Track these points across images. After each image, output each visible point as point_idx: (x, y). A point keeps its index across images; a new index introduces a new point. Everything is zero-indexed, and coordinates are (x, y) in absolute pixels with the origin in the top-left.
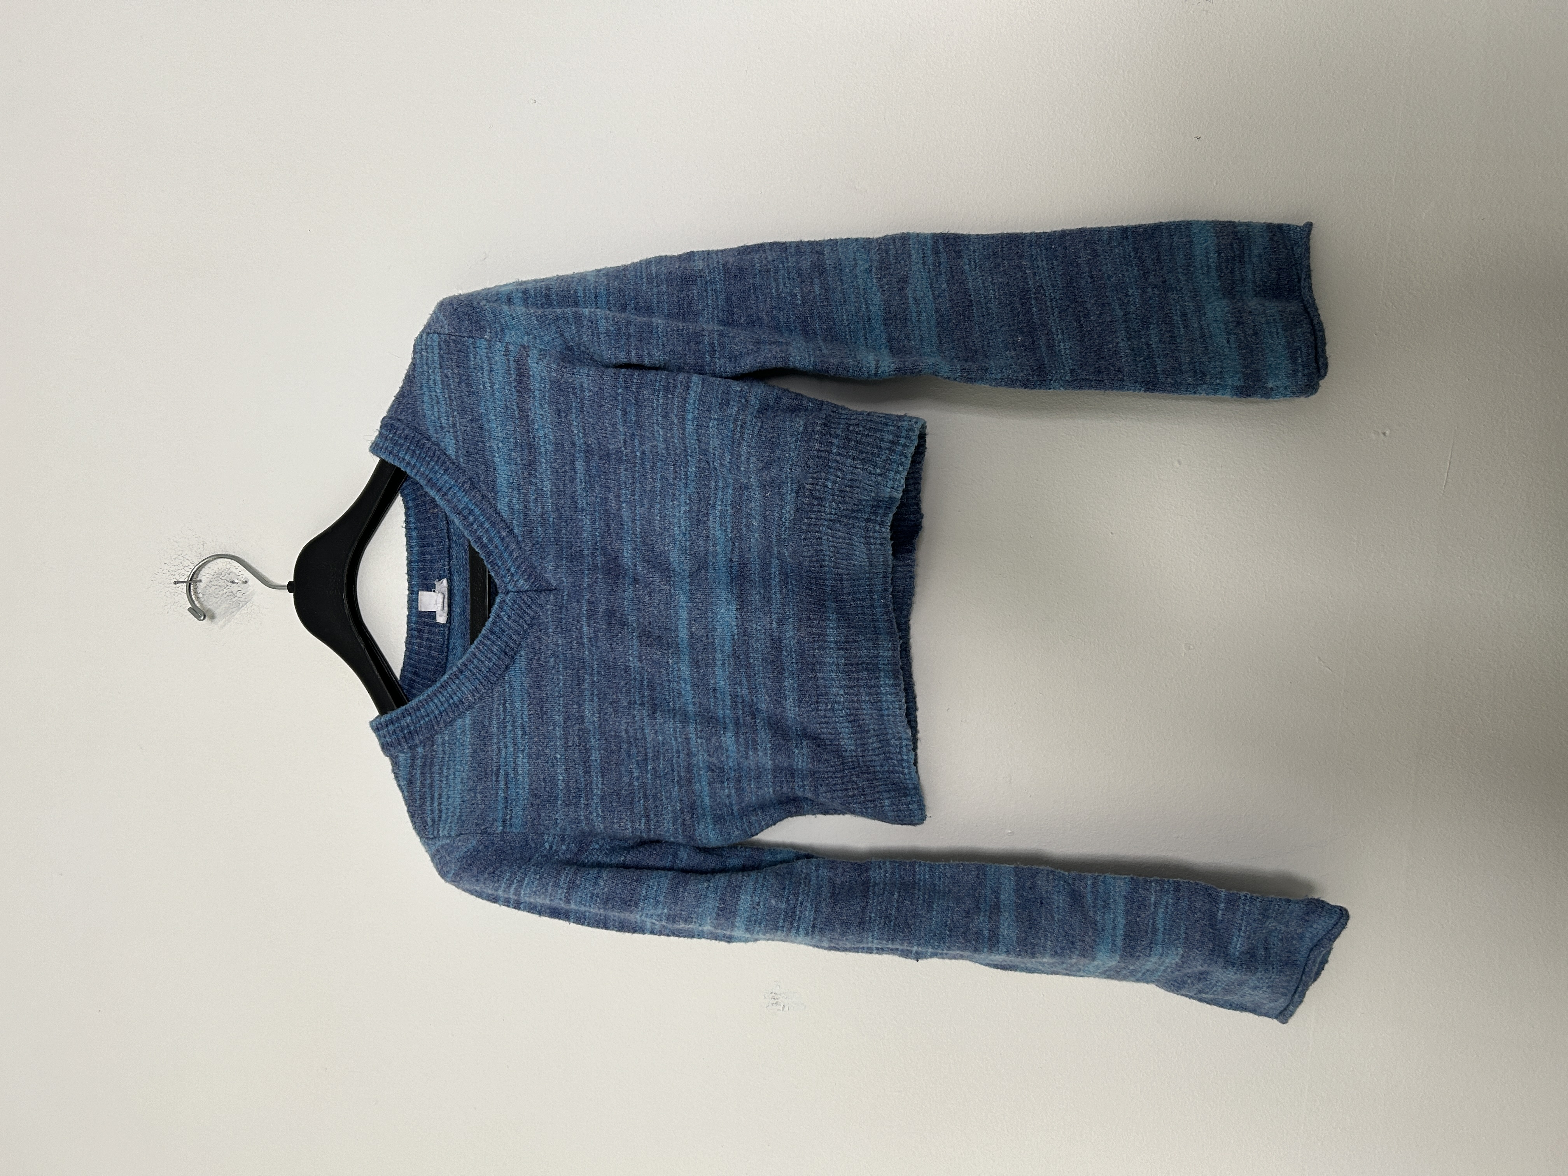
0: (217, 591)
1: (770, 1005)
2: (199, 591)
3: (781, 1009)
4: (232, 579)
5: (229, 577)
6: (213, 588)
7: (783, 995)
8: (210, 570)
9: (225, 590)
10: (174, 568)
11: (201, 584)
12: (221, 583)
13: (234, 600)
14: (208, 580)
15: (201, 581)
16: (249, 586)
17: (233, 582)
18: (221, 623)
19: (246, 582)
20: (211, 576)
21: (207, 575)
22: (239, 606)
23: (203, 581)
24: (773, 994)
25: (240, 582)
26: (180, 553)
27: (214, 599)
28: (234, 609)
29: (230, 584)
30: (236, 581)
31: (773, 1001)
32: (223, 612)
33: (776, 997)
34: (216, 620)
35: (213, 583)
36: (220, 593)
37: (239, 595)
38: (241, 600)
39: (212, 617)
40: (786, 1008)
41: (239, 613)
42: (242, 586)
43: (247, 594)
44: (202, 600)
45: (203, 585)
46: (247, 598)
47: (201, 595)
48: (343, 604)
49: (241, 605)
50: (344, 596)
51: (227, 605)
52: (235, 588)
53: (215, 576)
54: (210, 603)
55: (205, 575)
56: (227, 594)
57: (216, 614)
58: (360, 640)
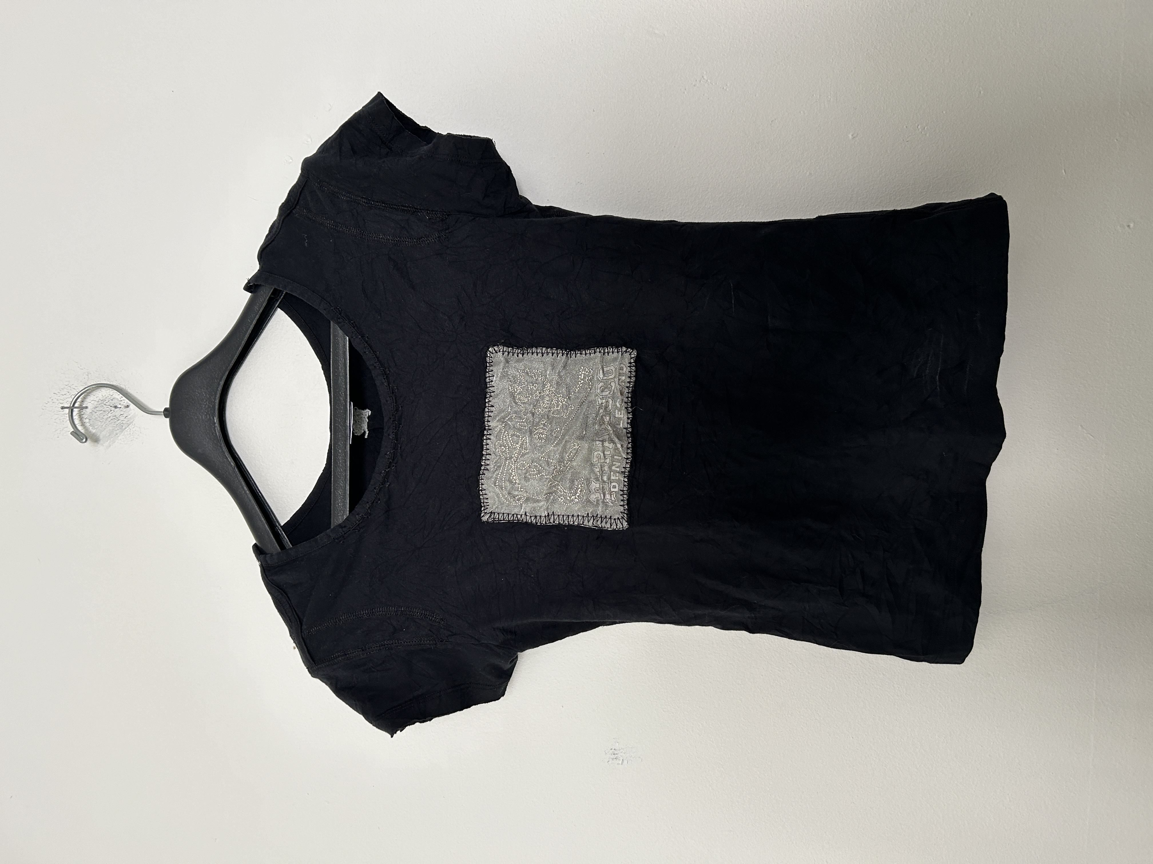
0: (101, 416)
1: (611, 760)
2: (85, 416)
3: (620, 763)
4: (115, 405)
5: (112, 403)
6: (98, 413)
7: (622, 750)
8: (95, 397)
9: (109, 415)
10: (62, 397)
11: (87, 410)
12: (105, 408)
13: (117, 423)
14: (94, 406)
15: (87, 407)
16: (130, 410)
17: (116, 407)
18: (107, 444)
19: (128, 406)
20: (96, 403)
21: (92, 402)
22: (122, 428)
23: (89, 408)
24: (613, 750)
25: (122, 407)
26: (67, 383)
27: (99, 423)
28: (118, 431)
29: (113, 409)
30: (119, 406)
31: (613, 756)
32: (108, 434)
33: (616, 752)
34: (101, 442)
35: (97, 409)
36: (106, 417)
37: (122, 418)
38: (124, 422)
39: (95, 440)
40: (625, 762)
41: (123, 434)
42: (125, 410)
43: (130, 416)
44: (88, 425)
45: (88, 411)
46: (128, 422)
47: (87, 421)
48: (215, 427)
49: (124, 427)
50: (216, 420)
51: (111, 428)
52: (117, 412)
53: (99, 403)
54: (96, 427)
55: (91, 402)
56: (111, 418)
57: (101, 437)
58: (230, 459)
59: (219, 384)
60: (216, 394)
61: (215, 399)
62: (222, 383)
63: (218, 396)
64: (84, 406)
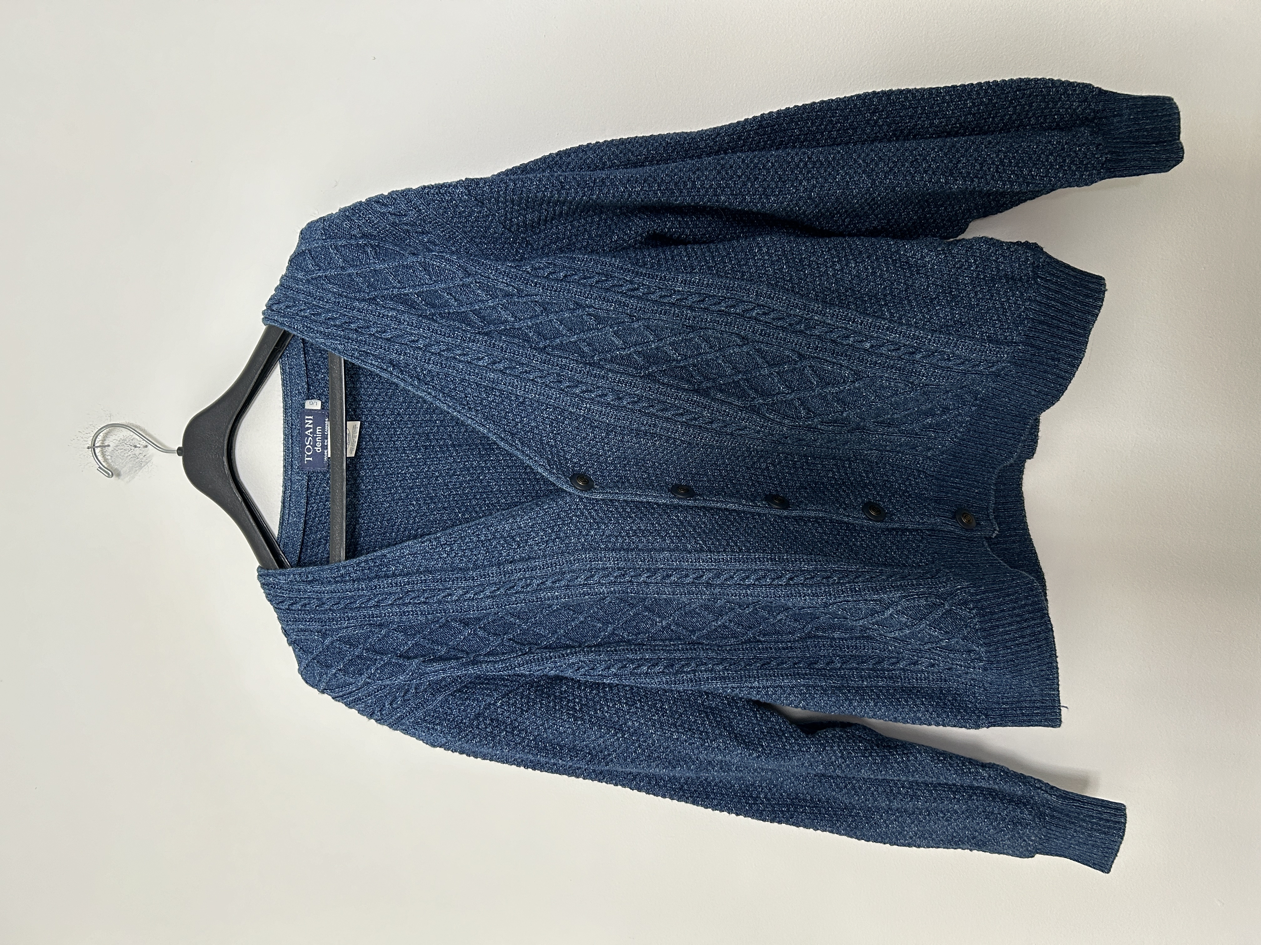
0: (122, 454)
2: (107, 454)
4: (135, 444)
5: (132, 443)
6: (119, 451)
8: (116, 437)
9: (130, 453)
10: (86, 436)
11: (108, 448)
12: (126, 447)
13: (136, 461)
14: (115, 445)
15: (109, 446)
16: (148, 450)
17: (135, 447)
18: (127, 479)
19: (146, 446)
20: (117, 442)
21: (114, 441)
23: (111, 446)
25: (142, 446)
26: (91, 423)
27: (121, 460)
28: (137, 468)
29: (133, 448)
30: (138, 446)
32: (128, 471)
34: (122, 477)
35: (119, 447)
36: (126, 455)
37: (141, 457)
38: (143, 460)
39: (119, 475)
41: (141, 471)
42: (143, 449)
43: (148, 456)
44: (110, 461)
45: (110, 449)
46: (147, 461)
47: (109, 457)
48: (224, 465)
49: (142, 465)
50: (225, 459)
51: (131, 465)
52: (137, 451)
53: (121, 442)
54: (117, 464)
55: (112, 441)
56: (131, 456)
57: (122, 473)
58: (238, 495)
59: (227, 427)
60: (224, 436)
61: (224, 440)
62: (230, 426)
63: (227, 437)
64: (106, 444)
